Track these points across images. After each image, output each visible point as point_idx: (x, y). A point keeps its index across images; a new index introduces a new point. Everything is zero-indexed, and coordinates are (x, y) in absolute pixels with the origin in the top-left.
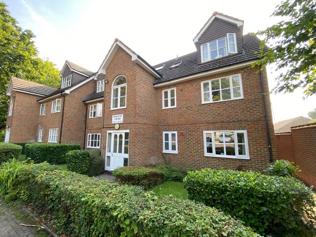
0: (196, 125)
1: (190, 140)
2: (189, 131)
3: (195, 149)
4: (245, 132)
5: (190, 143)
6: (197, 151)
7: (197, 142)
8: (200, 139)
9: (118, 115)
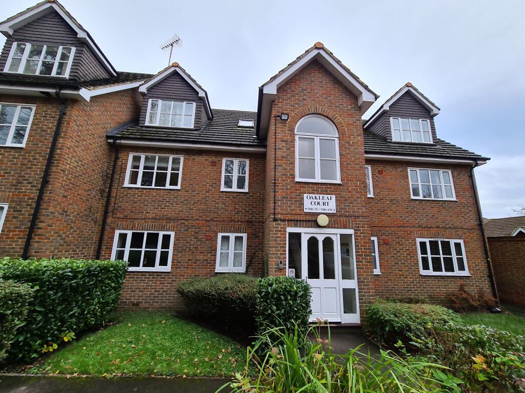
0: (405, 229)
1: (399, 252)
2: (396, 238)
3: (408, 266)
4: (461, 241)
5: (399, 256)
6: (411, 268)
7: (409, 254)
8: (412, 250)
9: (321, 196)
